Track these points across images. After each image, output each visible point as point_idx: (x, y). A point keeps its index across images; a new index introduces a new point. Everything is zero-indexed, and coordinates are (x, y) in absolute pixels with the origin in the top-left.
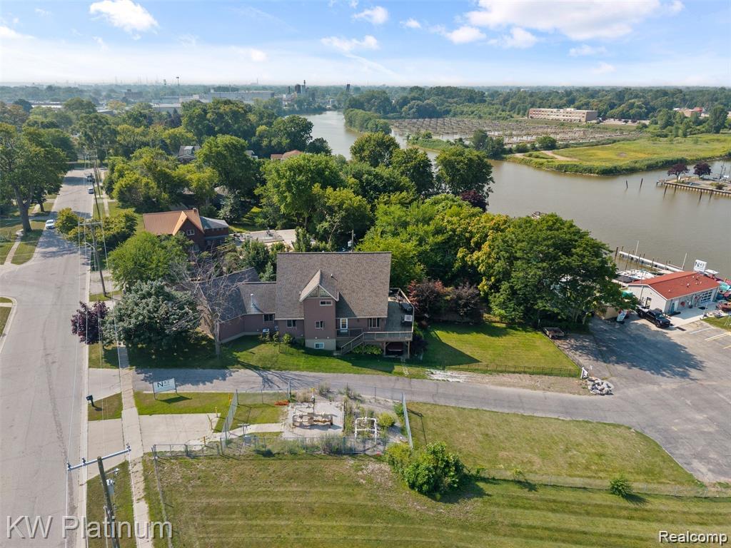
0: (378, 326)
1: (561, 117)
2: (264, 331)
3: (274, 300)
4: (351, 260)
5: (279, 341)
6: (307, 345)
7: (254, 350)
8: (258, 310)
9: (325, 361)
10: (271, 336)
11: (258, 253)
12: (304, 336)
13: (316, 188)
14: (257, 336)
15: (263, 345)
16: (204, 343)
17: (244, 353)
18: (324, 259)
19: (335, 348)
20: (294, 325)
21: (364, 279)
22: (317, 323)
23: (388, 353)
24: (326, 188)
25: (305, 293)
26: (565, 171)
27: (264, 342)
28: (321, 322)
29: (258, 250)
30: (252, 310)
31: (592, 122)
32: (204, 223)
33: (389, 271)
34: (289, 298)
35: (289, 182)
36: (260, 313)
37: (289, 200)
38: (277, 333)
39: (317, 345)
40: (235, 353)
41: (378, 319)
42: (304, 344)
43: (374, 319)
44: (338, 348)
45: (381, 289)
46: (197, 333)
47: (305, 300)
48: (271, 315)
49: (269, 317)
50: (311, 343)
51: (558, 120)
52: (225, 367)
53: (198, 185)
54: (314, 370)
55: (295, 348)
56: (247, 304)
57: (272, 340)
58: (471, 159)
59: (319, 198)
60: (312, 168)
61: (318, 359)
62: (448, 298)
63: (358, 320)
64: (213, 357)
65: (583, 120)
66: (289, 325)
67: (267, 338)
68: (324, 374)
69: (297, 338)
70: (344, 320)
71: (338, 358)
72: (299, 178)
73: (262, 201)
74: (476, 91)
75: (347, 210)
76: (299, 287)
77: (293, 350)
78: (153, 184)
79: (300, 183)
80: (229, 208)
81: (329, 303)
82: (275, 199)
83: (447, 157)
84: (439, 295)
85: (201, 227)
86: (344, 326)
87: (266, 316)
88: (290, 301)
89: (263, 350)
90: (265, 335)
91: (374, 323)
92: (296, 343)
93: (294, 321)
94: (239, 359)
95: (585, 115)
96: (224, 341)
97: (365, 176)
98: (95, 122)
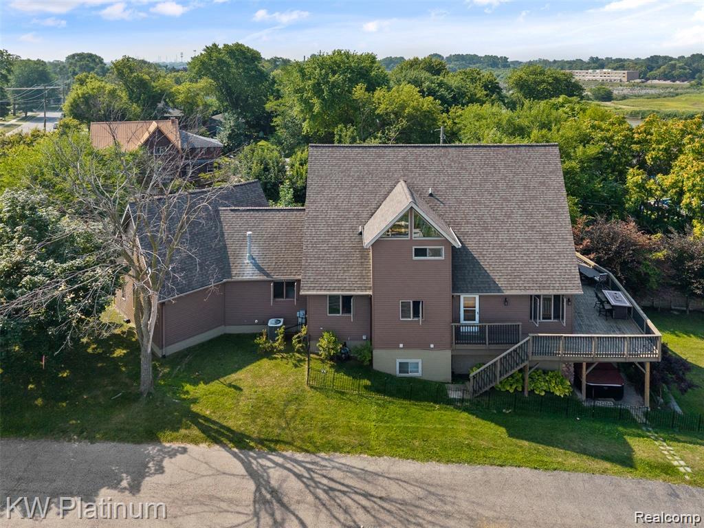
0: (557, 317)
1: (598, 78)
2: (271, 323)
3: (300, 246)
4: (469, 159)
5: (306, 351)
6: (376, 366)
7: (243, 376)
8: (261, 270)
9: (434, 418)
10: (288, 338)
11: (266, 169)
12: (370, 339)
13: (359, 91)
14: (254, 336)
15: (265, 362)
16: (119, 352)
17: (215, 386)
18: (410, 158)
19: (449, 377)
20: (347, 309)
21: (506, 200)
22: (405, 305)
23: (594, 393)
24: (374, 90)
25: (373, 230)
26: (642, 118)
27: (269, 354)
28: (416, 304)
29: (267, 164)
30: (247, 272)
31: (636, 81)
32: (185, 139)
33: (563, 183)
34: (335, 242)
35: (319, 84)
36: (265, 278)
37: (316, 109)
38: (304, 331)
39: (404, 367)
40: (188, 387)
41: (557, 297)
42: (371, 361)
43: (547, 299)
44: (459, 377)
45: (551, 224)
46: (103, 326)
47: (377, 244)
48: (290, 284)
49: (284, 289)
50: (387, 360)
51: (596, 80)
52: (151, 436)
53: (187, 98)
54: (411, 454)
55: (348, 374)
56: (236, 256)
57: (289, 348)
58: (556, 77)
59: (364, 105)
60: (353, 64)
61: (415, 409)
62: (660, 255)
63: (506, 299)
64: (129, 399)
65: (625, 80)
66: (333, 310)
67: (278, 343)
68: (443, 468)
69: (351, 344)
70: (470, 299)
71: (466, 410)
72: (332, 79)
73: (274, 119)
74: (499, 57)
75: (410, 118)
76: (357, 216)
77: (343, 379)
78: (124, 95)
79: (334, 85)
80: (228, 132)
81: (436, 253)
82: (296, 111)
83: (524, 76)
84: (640, 250)
85: (179, 145)
86: (470, 315)
87: (278, 286)
88: (336, 248)
89: (267, 380)
90: (272, 335)
91: (547, 308)
92: (348, 358)
93: (347, 299)
94: (195, 408)
95: (626, 75)
96: (171, 350)
97: (427, 83)
98: (88, 61)
